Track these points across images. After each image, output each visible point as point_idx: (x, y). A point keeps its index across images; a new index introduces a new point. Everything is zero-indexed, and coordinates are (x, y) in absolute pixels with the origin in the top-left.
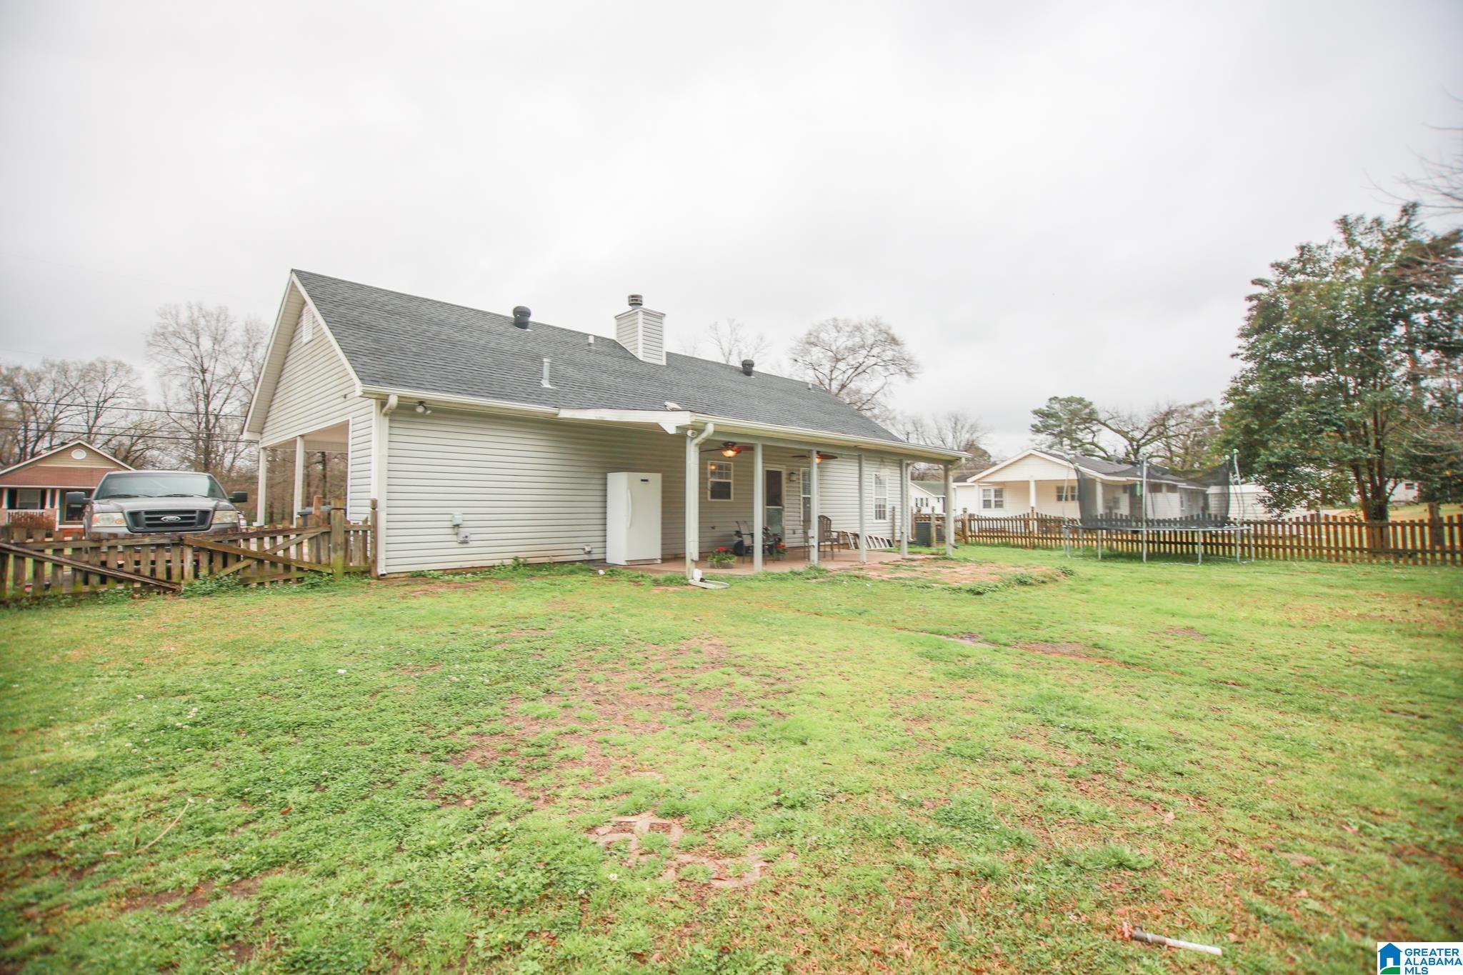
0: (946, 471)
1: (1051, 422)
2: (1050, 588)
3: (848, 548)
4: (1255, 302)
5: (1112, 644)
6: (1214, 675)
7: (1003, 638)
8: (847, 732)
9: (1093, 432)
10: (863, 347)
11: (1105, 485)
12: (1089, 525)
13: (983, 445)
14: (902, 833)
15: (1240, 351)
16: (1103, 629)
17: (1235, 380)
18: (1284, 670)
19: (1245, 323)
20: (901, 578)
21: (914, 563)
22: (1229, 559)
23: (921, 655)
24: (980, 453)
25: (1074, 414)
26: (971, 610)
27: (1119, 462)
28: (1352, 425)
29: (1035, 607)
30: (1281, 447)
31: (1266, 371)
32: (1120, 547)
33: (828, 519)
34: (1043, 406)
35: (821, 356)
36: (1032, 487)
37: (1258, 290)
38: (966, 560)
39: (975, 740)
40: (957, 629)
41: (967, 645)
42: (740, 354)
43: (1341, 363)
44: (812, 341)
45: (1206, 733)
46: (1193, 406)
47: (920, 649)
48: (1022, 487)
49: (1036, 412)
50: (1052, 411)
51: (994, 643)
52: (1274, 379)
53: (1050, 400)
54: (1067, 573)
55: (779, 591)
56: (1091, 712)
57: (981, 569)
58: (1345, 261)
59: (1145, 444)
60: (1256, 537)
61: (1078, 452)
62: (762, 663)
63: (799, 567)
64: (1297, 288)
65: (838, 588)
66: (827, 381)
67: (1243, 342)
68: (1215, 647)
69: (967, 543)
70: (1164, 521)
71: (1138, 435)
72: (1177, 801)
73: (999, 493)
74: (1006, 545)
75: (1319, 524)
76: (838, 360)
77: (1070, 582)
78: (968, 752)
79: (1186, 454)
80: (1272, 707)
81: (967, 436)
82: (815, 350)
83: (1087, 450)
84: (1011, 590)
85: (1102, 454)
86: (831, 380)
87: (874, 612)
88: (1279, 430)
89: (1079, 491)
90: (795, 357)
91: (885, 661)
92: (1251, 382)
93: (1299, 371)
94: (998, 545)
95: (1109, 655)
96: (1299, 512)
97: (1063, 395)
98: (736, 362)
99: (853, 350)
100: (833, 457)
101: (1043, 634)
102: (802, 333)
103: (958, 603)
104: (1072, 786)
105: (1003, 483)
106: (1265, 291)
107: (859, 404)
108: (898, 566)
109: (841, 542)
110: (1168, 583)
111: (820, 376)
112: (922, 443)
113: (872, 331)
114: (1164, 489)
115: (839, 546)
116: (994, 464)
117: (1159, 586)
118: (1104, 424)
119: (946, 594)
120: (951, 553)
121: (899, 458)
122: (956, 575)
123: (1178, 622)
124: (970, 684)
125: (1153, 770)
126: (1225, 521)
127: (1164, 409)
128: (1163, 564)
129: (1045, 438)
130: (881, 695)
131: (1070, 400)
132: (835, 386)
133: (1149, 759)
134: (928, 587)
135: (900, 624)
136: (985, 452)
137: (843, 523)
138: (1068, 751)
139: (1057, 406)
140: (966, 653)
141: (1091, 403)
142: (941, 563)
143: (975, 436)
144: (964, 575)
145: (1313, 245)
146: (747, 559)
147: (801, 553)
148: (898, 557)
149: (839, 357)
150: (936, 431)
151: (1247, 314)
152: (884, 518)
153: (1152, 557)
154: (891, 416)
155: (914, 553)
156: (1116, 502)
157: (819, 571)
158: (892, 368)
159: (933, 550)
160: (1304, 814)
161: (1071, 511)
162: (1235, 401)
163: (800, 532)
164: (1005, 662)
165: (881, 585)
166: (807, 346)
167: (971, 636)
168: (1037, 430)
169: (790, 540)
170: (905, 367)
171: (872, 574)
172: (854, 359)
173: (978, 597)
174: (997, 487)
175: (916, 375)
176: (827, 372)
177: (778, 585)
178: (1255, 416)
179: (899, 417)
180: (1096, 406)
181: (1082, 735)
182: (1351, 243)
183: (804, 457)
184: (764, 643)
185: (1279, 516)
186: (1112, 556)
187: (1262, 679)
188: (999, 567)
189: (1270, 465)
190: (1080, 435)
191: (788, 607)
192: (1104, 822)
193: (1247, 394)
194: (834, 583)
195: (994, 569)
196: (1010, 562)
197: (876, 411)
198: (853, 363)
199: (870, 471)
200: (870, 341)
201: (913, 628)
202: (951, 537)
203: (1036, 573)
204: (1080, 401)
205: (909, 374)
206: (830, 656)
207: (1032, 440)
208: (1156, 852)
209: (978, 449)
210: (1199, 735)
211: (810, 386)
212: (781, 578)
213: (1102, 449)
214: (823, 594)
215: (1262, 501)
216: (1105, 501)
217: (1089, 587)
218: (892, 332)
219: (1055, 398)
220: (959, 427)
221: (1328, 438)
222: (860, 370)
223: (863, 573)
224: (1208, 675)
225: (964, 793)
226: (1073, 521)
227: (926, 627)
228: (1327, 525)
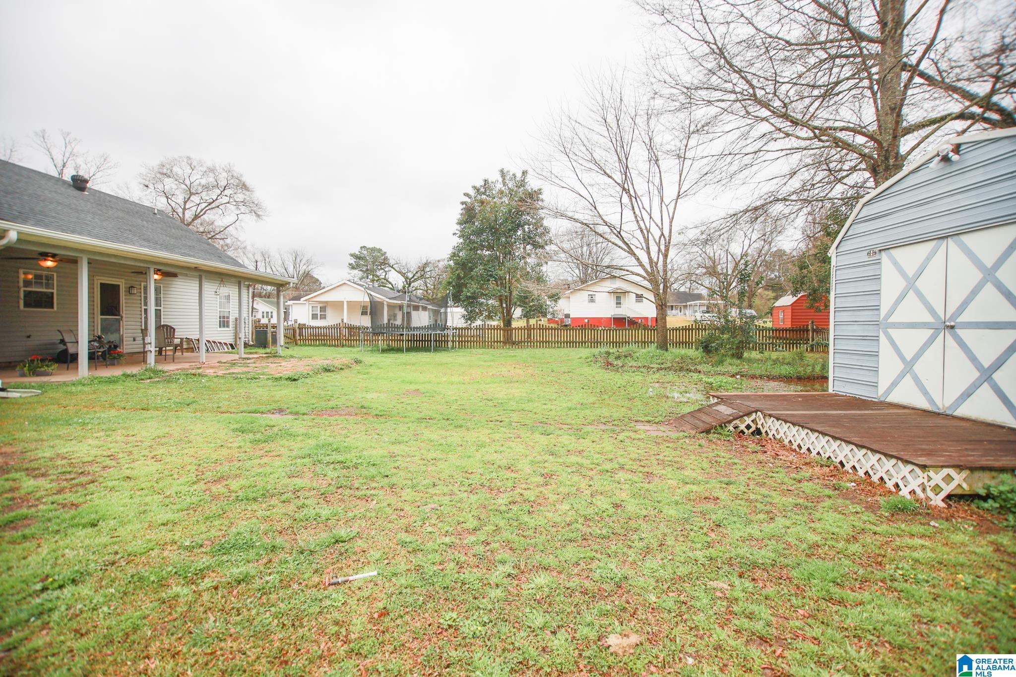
0: (278, 291)
1: (362, 262)
2: (346, 372)
3: (193, 352)
4: (464, 206)
5: (372, 405)
6: (422, 415)
7: (303, 409)
8: (146, 504)
9: (386, 272)
10: (217, 186)
11: (389, 306)
12: (377, 330)
13: (316, 274)
14: (176, 573)
15: (457, 232)
16: (370, 396)
17: (454, 248)
18: (454, 407)
19: (460, 216)
20: (233, 373)
21: (248, 361)
22: (446, 349)
23: (234, 430)
24: (314, 280)
25: (375, 259)
26: (286, 393)
27: (399, 291)
28: (501, 278)
29: (332, 386)
30: (473, 287)
31: (468, 245)
32: (394, 344)
33: (171, 328)
34: (356, 251)
35: (174, 187)
36: (345, 304)
37: (466, 199)
38: (292, 357)
39: (261, 485)
40: (269, 408)
41: (276, 419)
42: (77, 168)
43: (498, 245)
44: (165, 172)
45: (407, 449)
46: (439, 261)
47: (235, 426)
48: (338, 305)
49: (352, 255)
50: (362, 255)
51: (297, 413)
52: (471, 250)
53: (361, 248)
54: (358, 362)
55: (106, 392)
56: (348, 449)
57: (301, 363)
58: (501, 192)
59: (414, 281)
60: (459, 336)
61: (376, 284)
62: (64, 462)
63: (134, 370)
64: (482, 202)
65: (173, 386)
66: (180, 211)
67: (458, 227)
68: (425, 399)
69: (296, 344)
70: (417, 328)
71: (410, 275)
72: (381, 492)
73: (323, 309)
74: (324, 345)
75: (485, 329)
76: (191, 194)
77: (359, 368)
78: (251, 495)
79: (434, 288)
80: (442, 428)
81: (305, 267)
82: (167, 181)
83: (382, 283)
84: (319, 376)
85: (390, 286)
86: (184, 209)
87: (203, 402)
88: (472, 278)
89: (371, 309)
90: (147, 183)
91: (202, 440)
92: (461, 250)
93: (482, 247)
94: (319, 345)
95: (368, 412)
96: (478, 323)
97: (369, 245)
98: (67, 177)
99: (206, 188)
100: (174, 275)
101: (332, 404)
102: (155, 163)
103: (277, 388)
104: (321, 501)
105: (327, 302)
106: (469, 200)
107: (212, 234)
108: (234, 364)
109: (185, 346)
110: (413, 364)
111: (173, 204)
112: (269, 270)
113: (225, 174)
114: (420, 309)
115: (182, 350)
116: (324, 288)
117: (408, 367)
118: (392, 267)
119: (270, 383)
120: (281, 352)
121: (241, 280)
122: (280, 368)
123: (413, 387)
124: (269, 446)
125: (372, 478)
126: (445, 328)
127: (424, 261)
128: (414, 354)
129: (357, 273)
130: (189, 467)
131: (373, 250)
132: (189, 215)
133: (373, 471)
134: (257, 378)
135: (223, 409)
136: (318, 280)
137: (185, 329)
138: (326, 478)
139: (365, 252)
140: (272, 423)
141: (385, 253)
142: (271, 360)
143: (310, 268)
144: (286, 368)
145: (490, 181)
146: (71, 365)
147: (140, 357)
148: (236, 357)
149: (193, 191)
150: (280, 262)
151: (461, 212)
152: (228, 326)
153: (409, 350)
154: (243, 246)
155: (251, 353)
156: (395, 316)
157: (156, 372)
158: (243, 208)
159: (268, 350)
160: (440, 483)
161: (366, 321)
162: (454, 260)
163: (139, 340)
164: (299, 426)
165: (216, 380)
166: (158, 175)
167: (280, 411)
168: (353, 267)
169: (128, 347)
170: (255, 210)
171: (210, 372)
172: (208, 195)
173: (294, 382)
174: (322, 305)
175: (264, 217)
176: (180, 201)
177: (104, 387)
178: (462, 269)
179: (249, 248)
180: (388, 255)
181: (337, 466)
182: (504, 184)
183: (141, 273)
184: (74, 442)
185: (470, 325)
186: (389, 350)
187: (442, 414)
188: (314, 361)
189: (468, 298)
190: (378, 273)
191: (112, 406)
192: (335, 518)
193: (459, 257)
194: (169, 382)
195: (310, 362)
196: (322, 355)
197: (228, 241)
198: (207, 198)
199: (209, 288)
200: (223, 183)
201: (235, 411)
202: (281, 340)
203: (337, 363)
204: (380, 250)
205: (258, 216)
206: (147, 444)
207: (349, 274)
208: (360, 526)
209: (312, 277)
210: (404, 451)
211: (156, 212)
212: (111, 381)
213: (390, 283)
214: (154, 392)
215: (463, 316)
216: (388, 315)
217: (370, 370)
218: (243, 179)
219: (364, 247)
220: (298, 260)
221: (492, 285)
222: (213, 205)
223: (200, 371)
224: (418, 415)
225: (242, 526)
226: (367, 328)
227: (245, 408)
228: (488, 329)
